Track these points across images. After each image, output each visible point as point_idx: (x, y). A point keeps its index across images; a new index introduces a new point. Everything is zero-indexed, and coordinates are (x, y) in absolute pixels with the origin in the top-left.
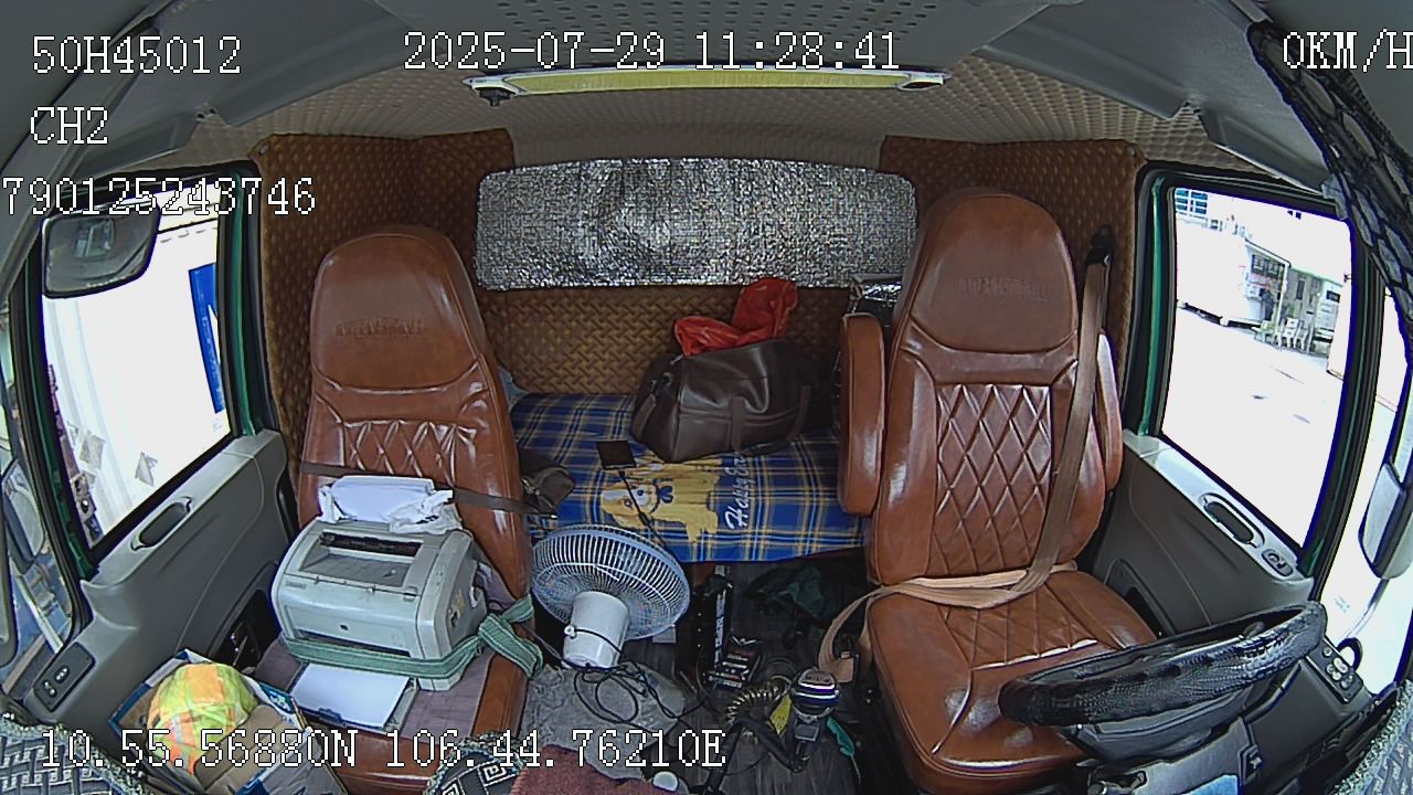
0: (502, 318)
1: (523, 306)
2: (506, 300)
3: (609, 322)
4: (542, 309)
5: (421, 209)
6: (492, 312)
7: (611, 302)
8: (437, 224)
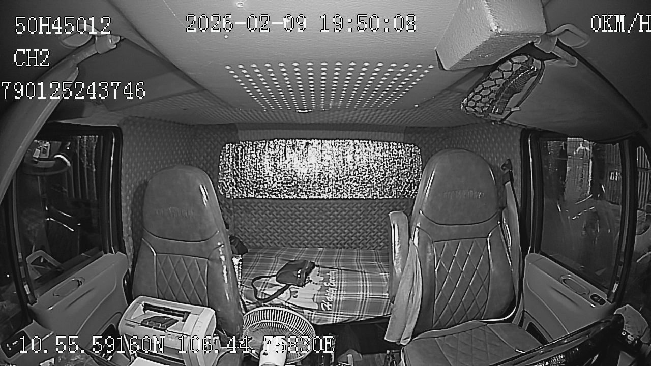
0: (231, 211)
1: (241, 206)
2: (233, 202)
3: (280, 215)
4: (249, 208)
5: (195, 158)
6: (226, 208)
7: (281, 206)
8: (202, 165)
